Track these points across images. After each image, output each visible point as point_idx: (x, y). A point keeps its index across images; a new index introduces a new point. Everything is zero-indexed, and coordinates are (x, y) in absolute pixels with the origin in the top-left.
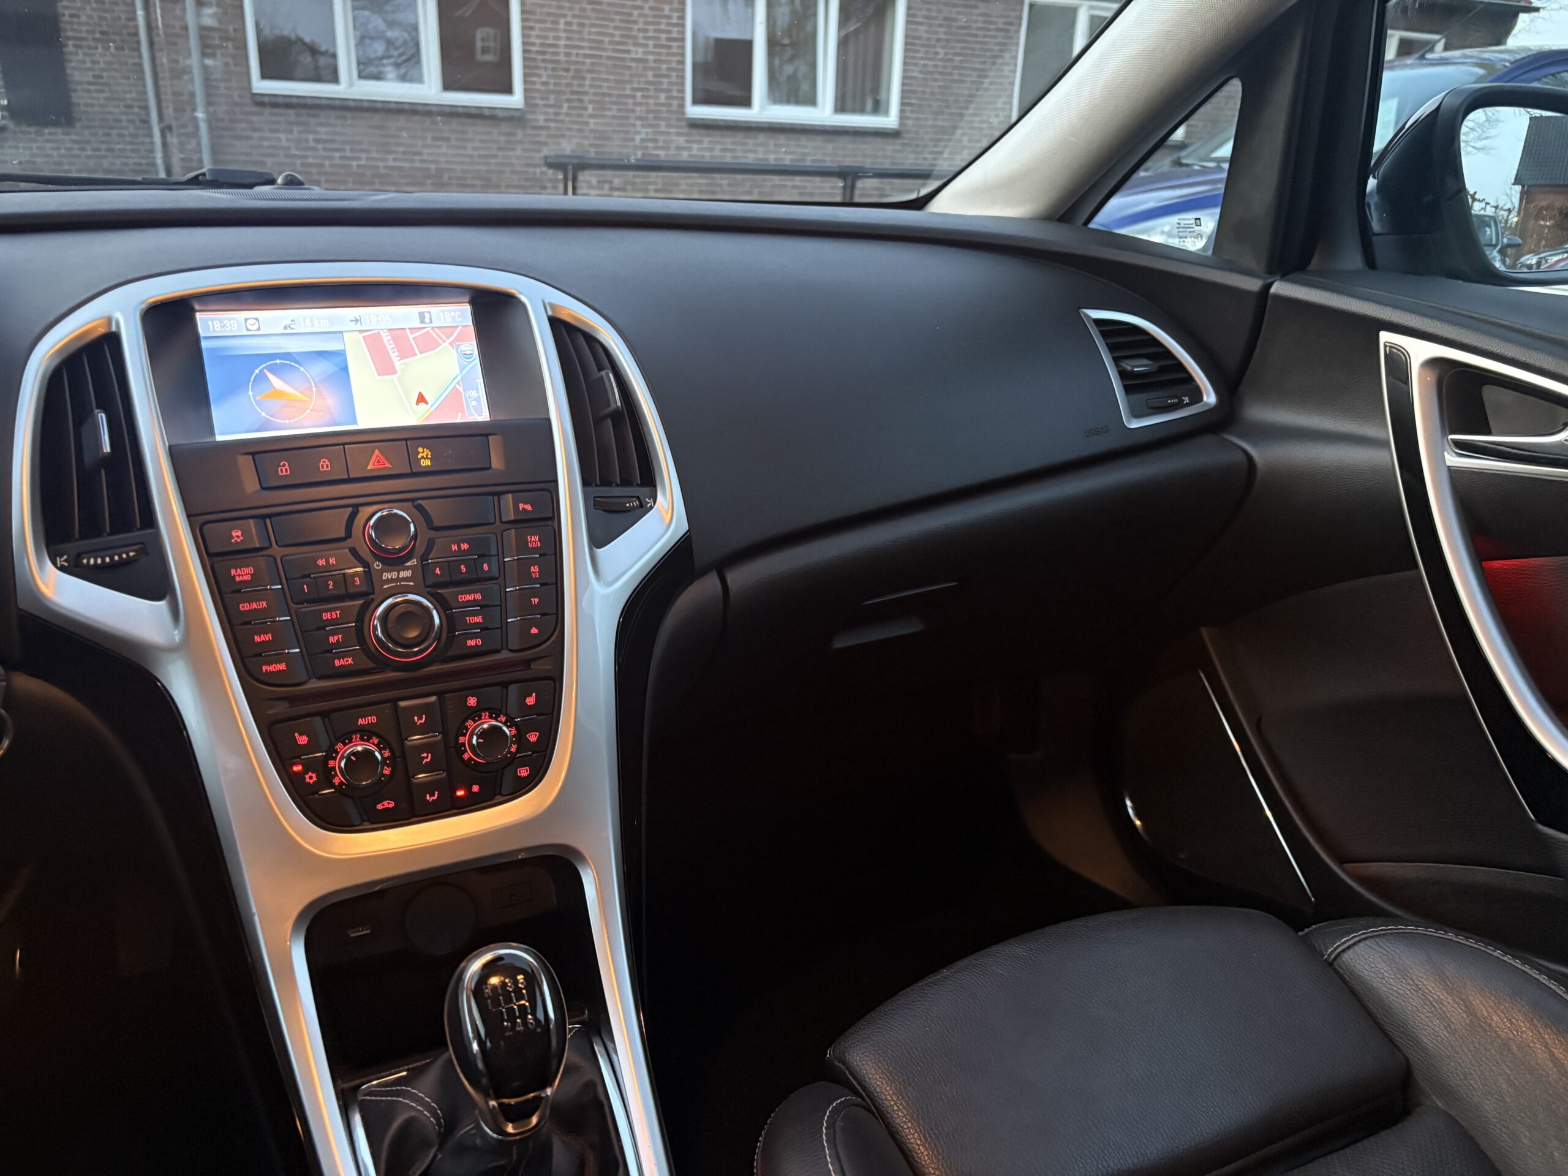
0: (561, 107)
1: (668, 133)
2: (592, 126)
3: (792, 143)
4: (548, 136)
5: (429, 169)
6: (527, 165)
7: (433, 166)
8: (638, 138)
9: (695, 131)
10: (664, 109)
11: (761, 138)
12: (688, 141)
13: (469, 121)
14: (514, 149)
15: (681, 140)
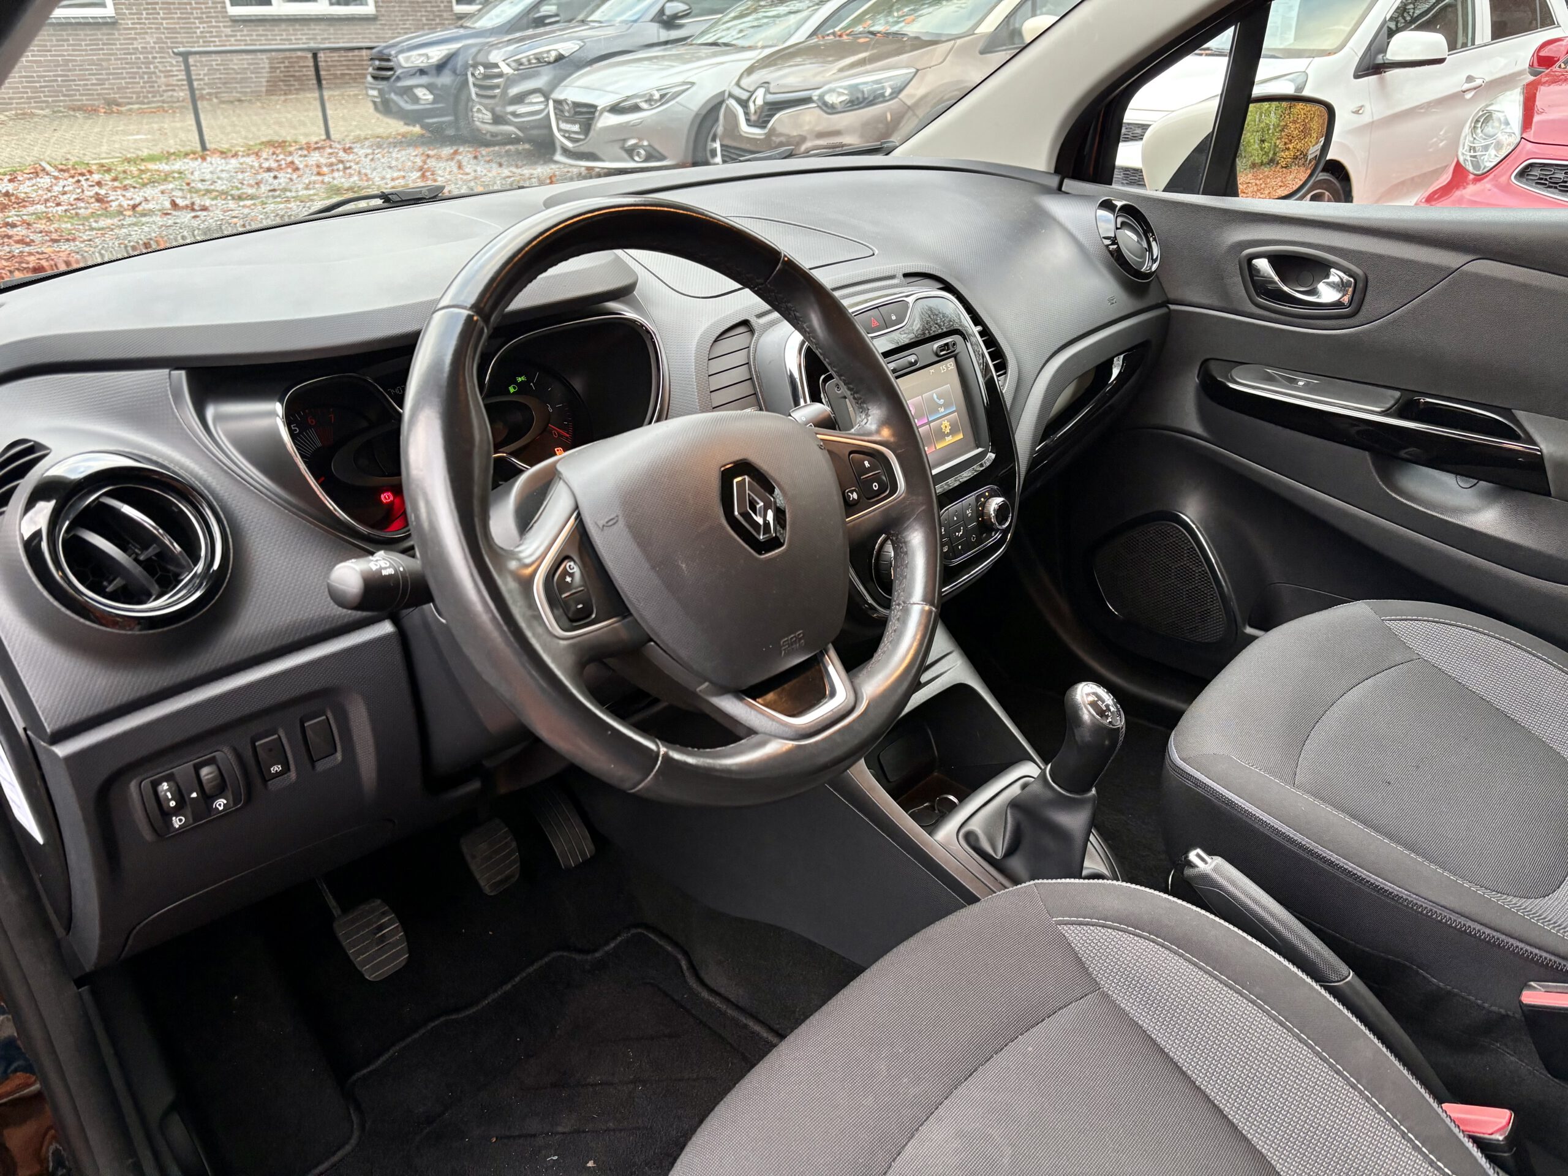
0: (142, 14)
1: (219, 27)
2: (165, 25)
3: (305, 28)
4: (136, 34)
5: (58, 61)
6: (125, 54)
7: (60, 58)
8: (198, 31)
9: (237, 24)
10: (212, 10)
11: (283, 26)
12: (232, 31)
13: (79, 27)
14: (116, 44)
15: (228, 31)
